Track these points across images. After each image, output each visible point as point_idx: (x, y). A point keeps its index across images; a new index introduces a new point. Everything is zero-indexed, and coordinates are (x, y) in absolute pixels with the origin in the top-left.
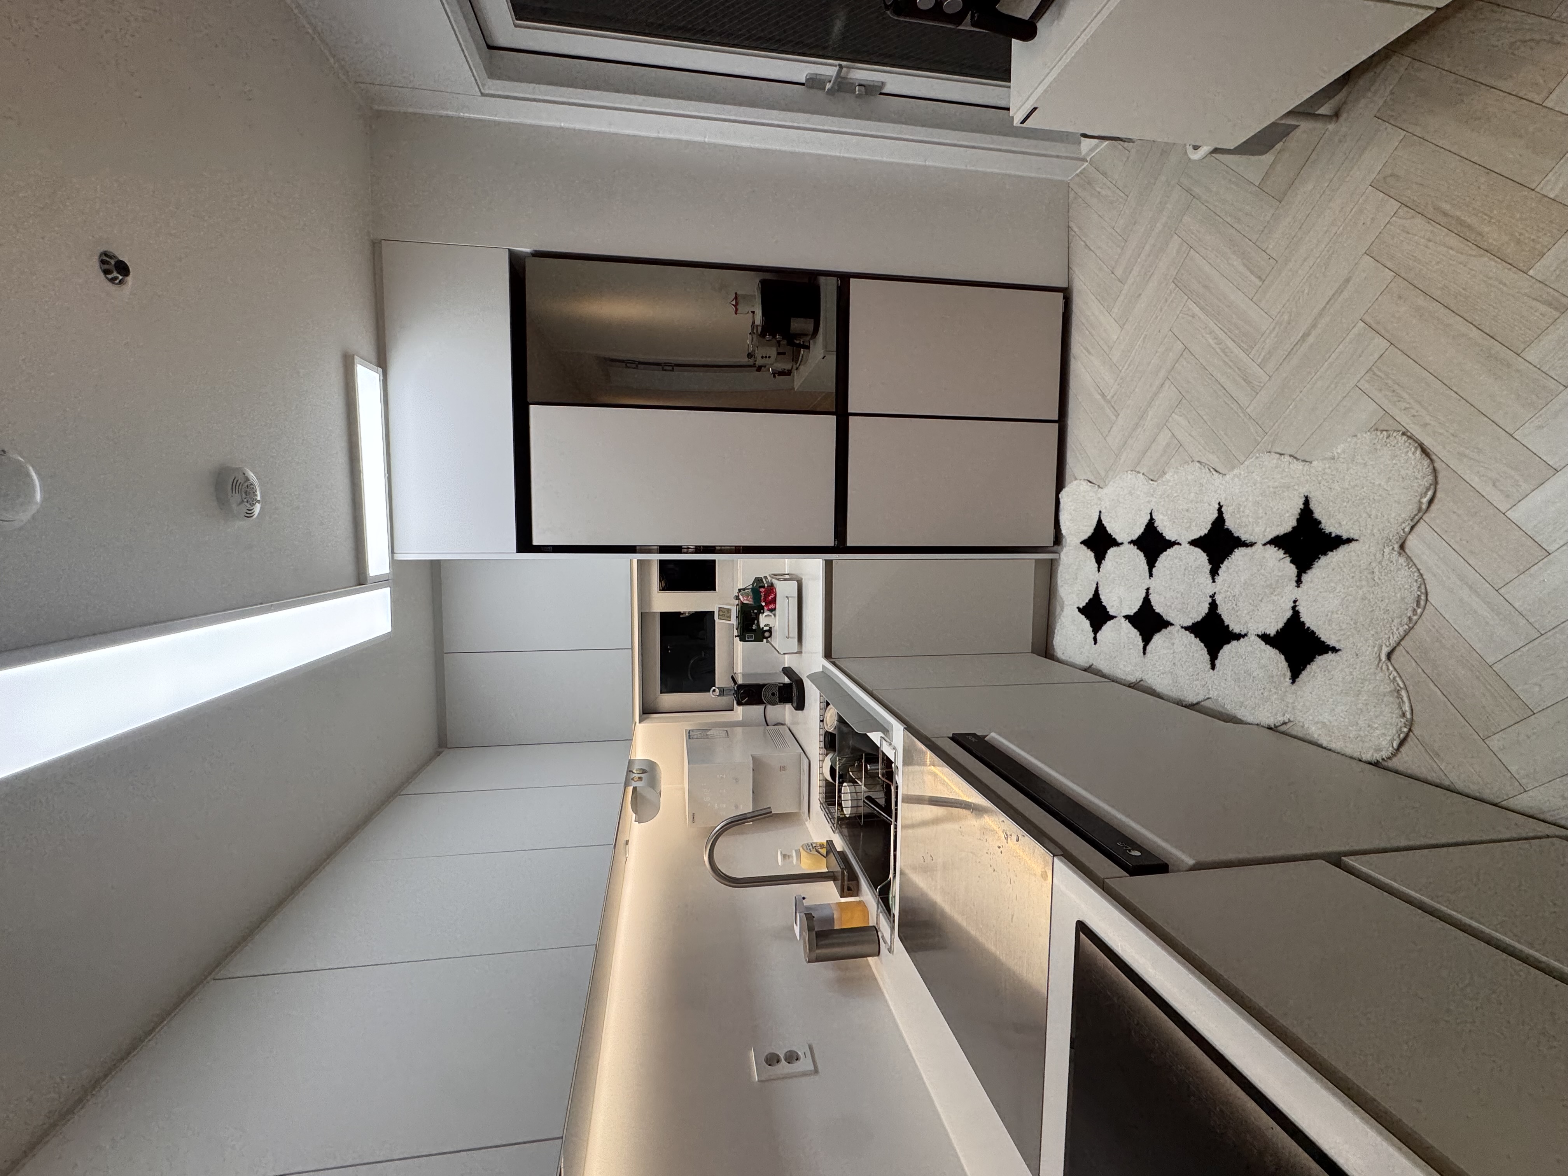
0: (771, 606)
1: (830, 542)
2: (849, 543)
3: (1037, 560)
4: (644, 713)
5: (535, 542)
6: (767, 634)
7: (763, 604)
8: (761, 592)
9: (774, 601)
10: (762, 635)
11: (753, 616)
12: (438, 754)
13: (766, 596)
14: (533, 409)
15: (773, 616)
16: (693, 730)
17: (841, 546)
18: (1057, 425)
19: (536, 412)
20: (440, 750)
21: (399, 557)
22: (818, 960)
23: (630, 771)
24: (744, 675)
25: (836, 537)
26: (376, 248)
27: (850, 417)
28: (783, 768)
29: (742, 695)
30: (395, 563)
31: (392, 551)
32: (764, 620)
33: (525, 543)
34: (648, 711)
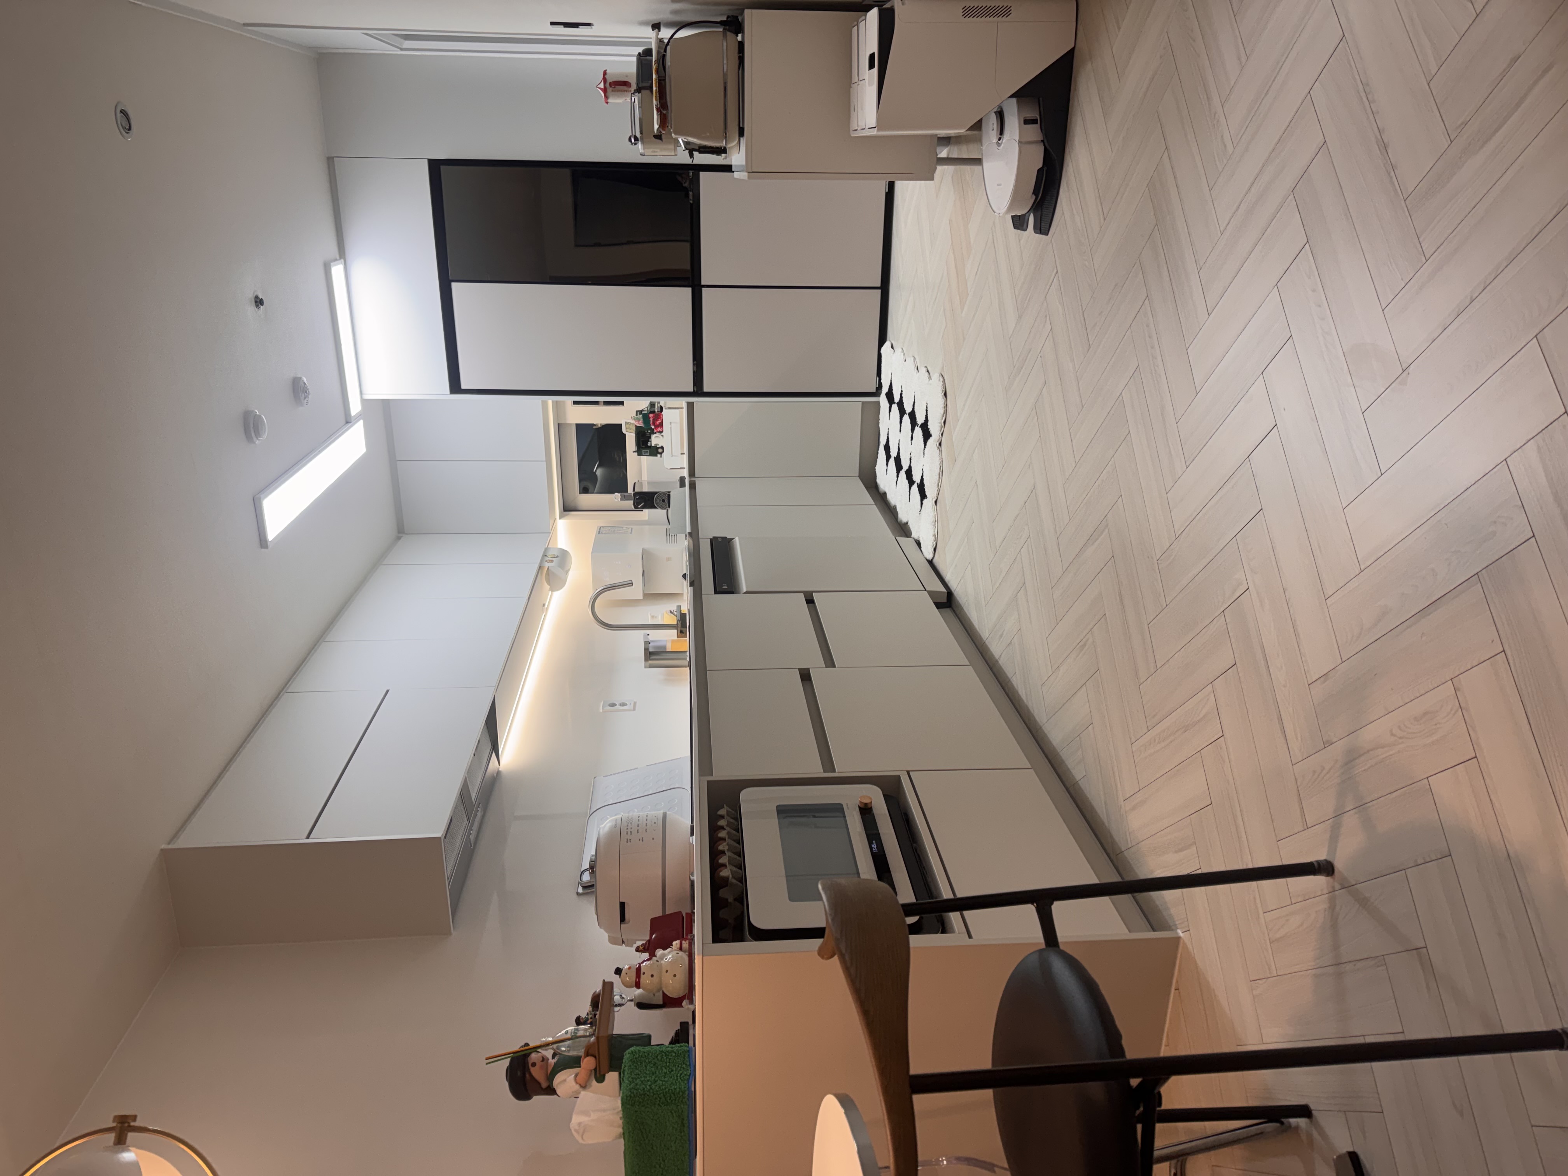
0: (659, 429)
1: (690, 388)
2: (706, 389)
3: (863, 403)
4: (565, 510)
5: (463, 387)
6: (660, 450)
7: (653, 427)
8: (650, 418)
9: (661, 425)
10: (656, 451)
11: (648, 435)
12: (399, 538)
13: (655, 419)
14: (454, 285)
15: (661, 437)
16: (603, 527)
17: (699, 391)
18: (879, 291)
19: (457, 288)
20: (401, 535)
21: (366, 397)
22: (651, 666)
23: (545, 555)
24: (649, 483)
25: (695, 384)
26: (330, 161)
27: (704, 289)
28: (668, 559)
29: (639, 501)
30: (364, 402)
31: (361, 393)
32: (655, 440)
33: (455, 386)
34: (567, 509)
